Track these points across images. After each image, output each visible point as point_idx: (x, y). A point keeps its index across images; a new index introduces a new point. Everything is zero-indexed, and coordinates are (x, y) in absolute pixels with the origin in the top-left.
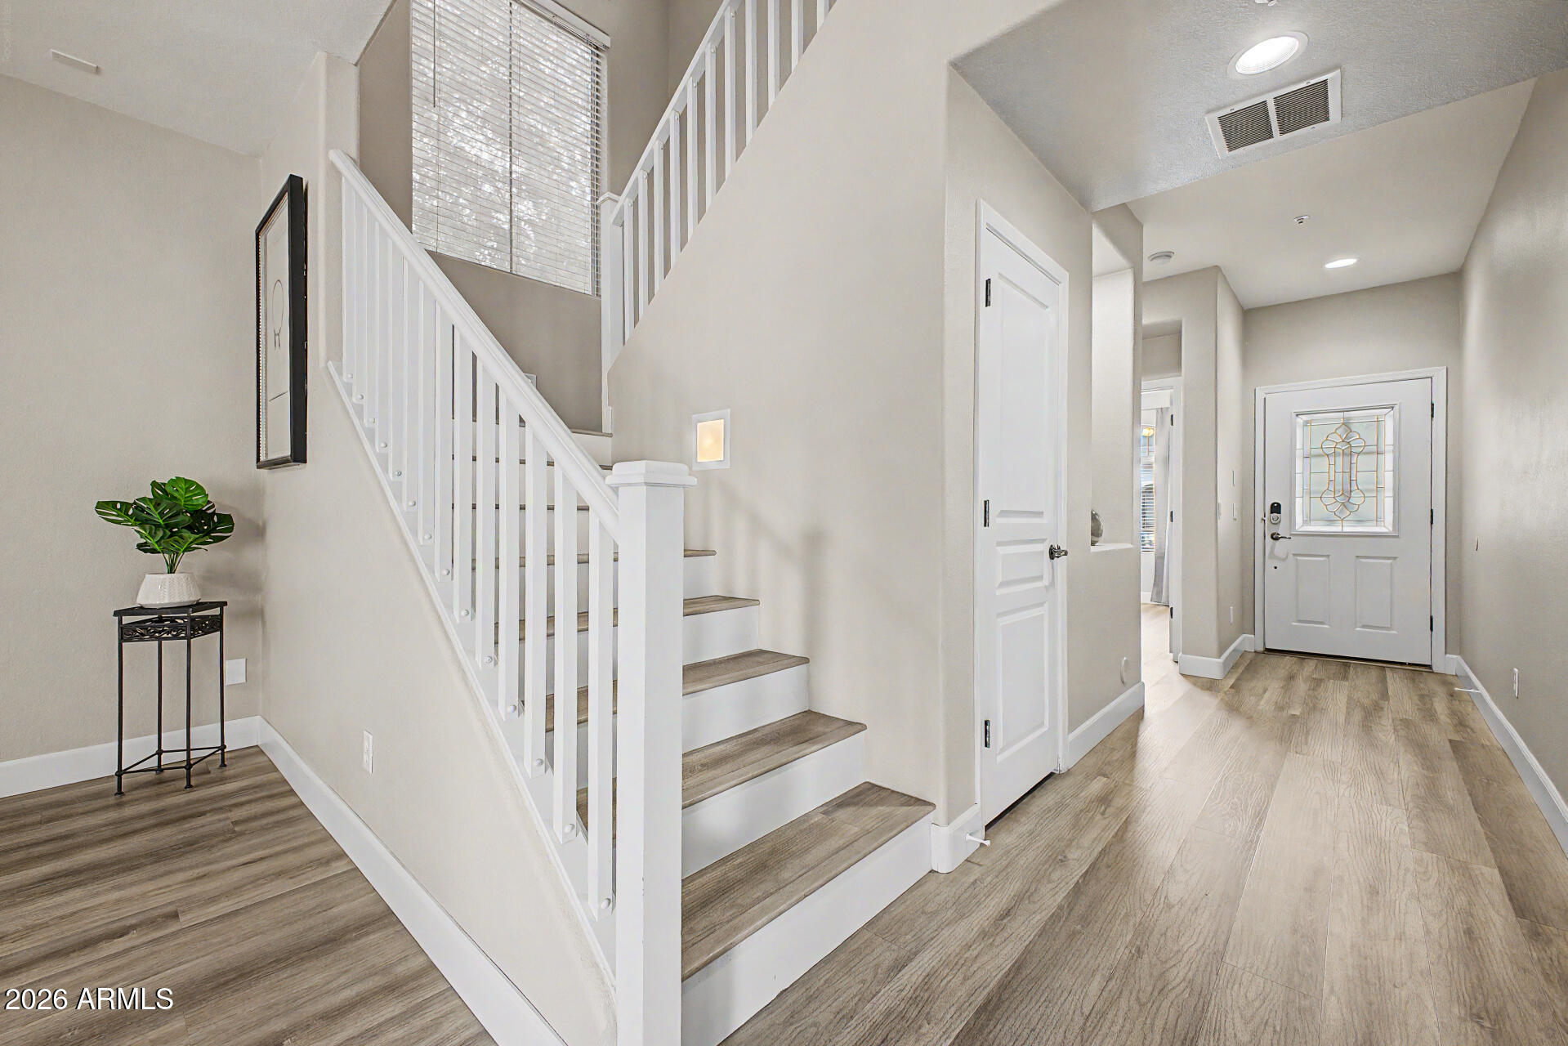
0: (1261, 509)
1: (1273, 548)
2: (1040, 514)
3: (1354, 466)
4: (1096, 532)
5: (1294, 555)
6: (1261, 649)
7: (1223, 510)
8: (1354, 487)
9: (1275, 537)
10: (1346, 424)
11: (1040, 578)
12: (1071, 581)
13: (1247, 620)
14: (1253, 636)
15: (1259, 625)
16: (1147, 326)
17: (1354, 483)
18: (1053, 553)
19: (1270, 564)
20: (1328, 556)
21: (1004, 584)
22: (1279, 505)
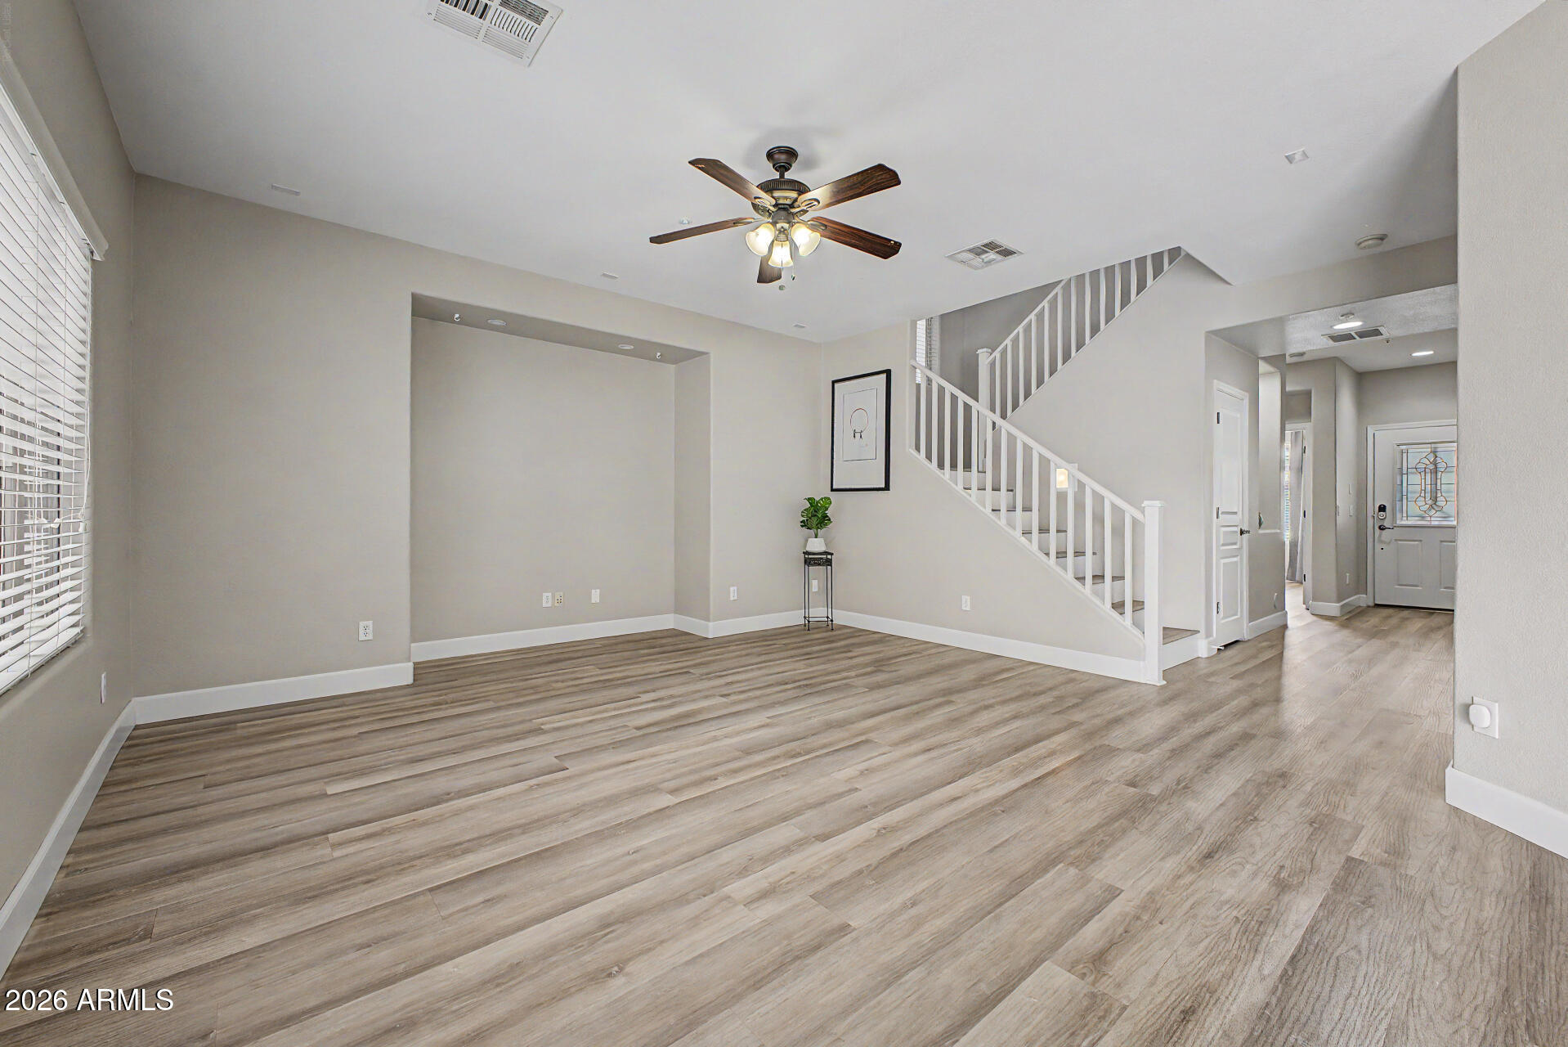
0: (1372, 509)
1: (1380, 536)
2: (1235, 513)
3: (1439, 481)
4: (1260, 524)
5: (1396, 540)
6: (1373, 604)
7: (1341, 510)
8: (1439, 495)
9: (1382, 528)
10: (1434, 452)
11: (1235, 544)
12: (1250, 546)
13: (1360, 585)
14: (1365, 596)
15: (1370, 589)
16: (1289, 392)
17: (1439, 492)
18: (1242, 532)
19: (1378, 547)
20: (1421, 541)
21: (1223, 545)
22: (1385, 506)
